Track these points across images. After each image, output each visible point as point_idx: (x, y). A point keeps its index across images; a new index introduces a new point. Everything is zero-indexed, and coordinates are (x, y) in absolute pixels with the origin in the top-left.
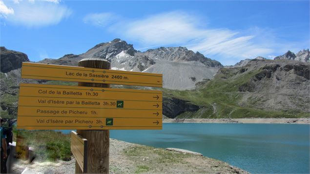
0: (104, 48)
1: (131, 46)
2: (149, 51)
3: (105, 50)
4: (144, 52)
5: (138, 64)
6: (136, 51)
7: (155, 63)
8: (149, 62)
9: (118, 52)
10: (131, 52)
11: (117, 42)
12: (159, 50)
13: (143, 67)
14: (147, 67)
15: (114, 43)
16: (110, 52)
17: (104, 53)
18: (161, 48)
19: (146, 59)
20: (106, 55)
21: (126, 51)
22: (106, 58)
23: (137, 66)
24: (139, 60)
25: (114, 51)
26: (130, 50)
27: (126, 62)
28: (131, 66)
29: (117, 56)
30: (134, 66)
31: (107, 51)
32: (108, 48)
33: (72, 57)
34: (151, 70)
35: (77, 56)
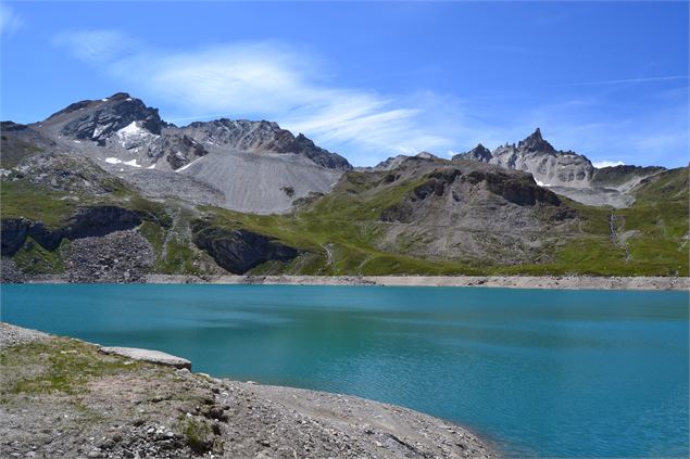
0: (90, 112)
1: (154, 112)
2: (195, 125)
3: (92, 118)
4: (183, 128)
5: (167, 153)
6: (165, 124)
7: (207, 153)
8: (193, 149)
9: (124, 123)
10: (153, 122)
11: (121, 101)
12: (218, 126)
13: (178, 159)
14: (187, 162)
15: (116, 103)
16: (104, 124)
17: (90, 125)
18: (222, 120)
19: (187, 142)
20: (93, 128)
21: (141, 122)
22: (95, 135)
23: (165, 158)
24: (172, 143)
25: (113, 120)
26: (152, 120)
27: (141, 148)
28: (152, 156)
29: (119, 133)
30: (158, 156)
31: (96, 120)
32: (99, 113)
33: (10, 129)
34: (198, 167)
35: (21, 127)
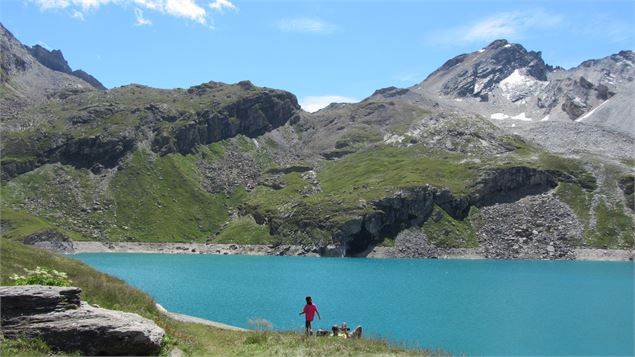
0: (467, 66)
1: (537, 55)
2: (586, 64)
3: (471, 72)
4: (573, 69)
5: (562, 101)
6: (550, 69)
7: (612, 94)
8: (593, 93)
9: (504, 73)
10: (539, 71)
11: (500, 49)
12: (616, 60)
13: (577, 107)
14: (589, 108)
15: (493, 52)
16: (484, 76)
17: (469, 80)
18: (622, 53)
19: (585, 85)
20: (473, 83)
21: (524, 69)
22: (476, 91)
23: (559, 107)
24: (565, 90)
25: (493, 71)
26: (537, 65)
27: (528, 99)
28: (542, 107)
29: (502, 84)
30: (550, 106)
31: (475, 74)
32: (477, 66)
33: (393, 95)
34: (606, 113)
35: (404, 92)
